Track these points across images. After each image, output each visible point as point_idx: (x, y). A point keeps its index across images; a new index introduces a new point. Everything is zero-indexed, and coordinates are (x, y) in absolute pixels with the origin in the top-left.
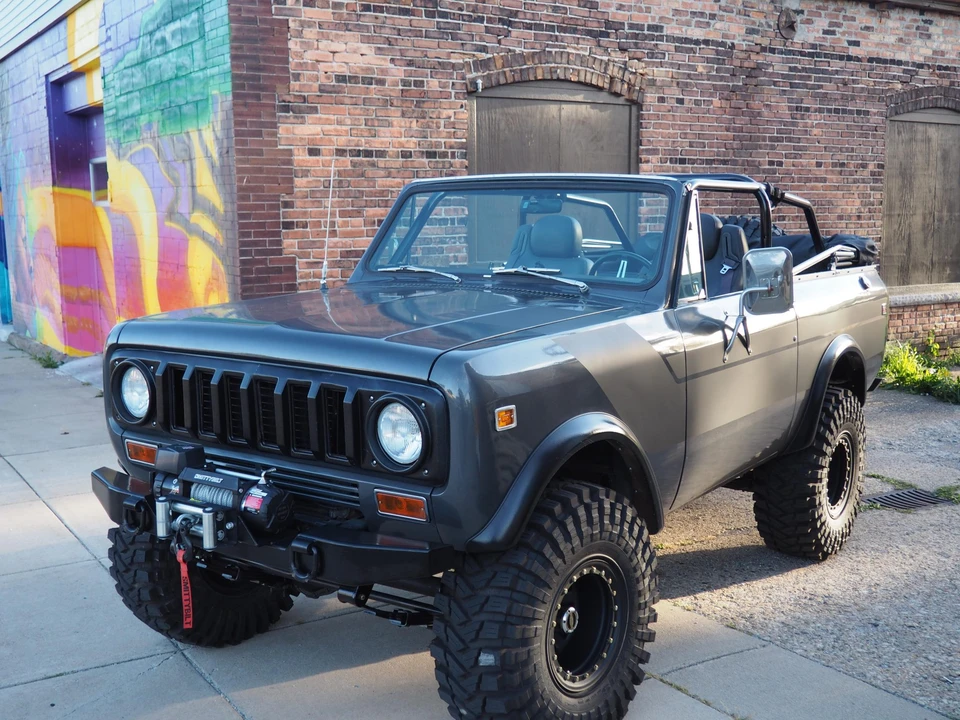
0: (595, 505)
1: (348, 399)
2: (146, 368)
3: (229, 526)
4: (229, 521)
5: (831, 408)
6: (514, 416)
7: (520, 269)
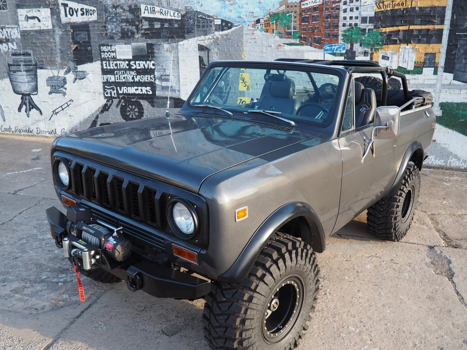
0: (294, 252)
1: (158, 196)
2: (67, 163)
3: (98, 257)
4: (97, 255)
5: (407, 177)
6: (247, 212)
7: (261, 111)
